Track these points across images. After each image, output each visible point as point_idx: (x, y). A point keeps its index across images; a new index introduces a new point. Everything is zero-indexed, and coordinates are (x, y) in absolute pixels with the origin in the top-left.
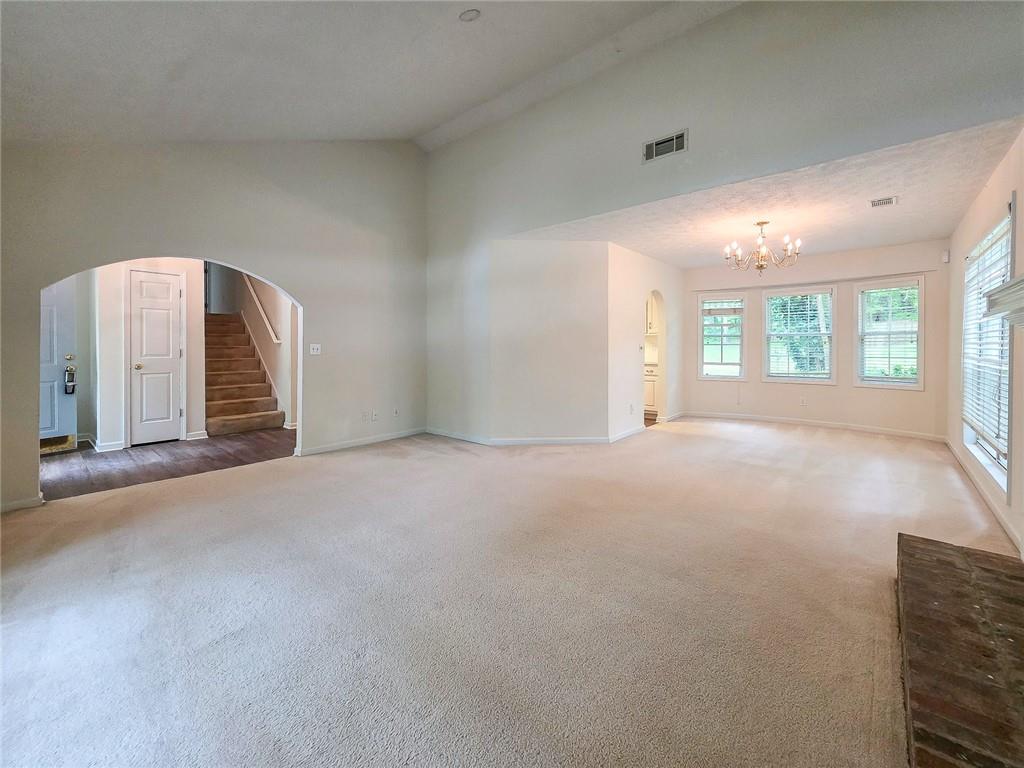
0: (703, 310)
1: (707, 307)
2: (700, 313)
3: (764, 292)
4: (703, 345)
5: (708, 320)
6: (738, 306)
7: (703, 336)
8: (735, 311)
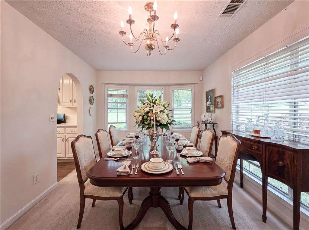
0: (108, 94)
1: (109, 92)
2: (106, 95)
3: (136, 87)
4: (108, 113)
5: (110, 99)
6: (125, 93)
7: (108, 108)
8: (123, 96)
